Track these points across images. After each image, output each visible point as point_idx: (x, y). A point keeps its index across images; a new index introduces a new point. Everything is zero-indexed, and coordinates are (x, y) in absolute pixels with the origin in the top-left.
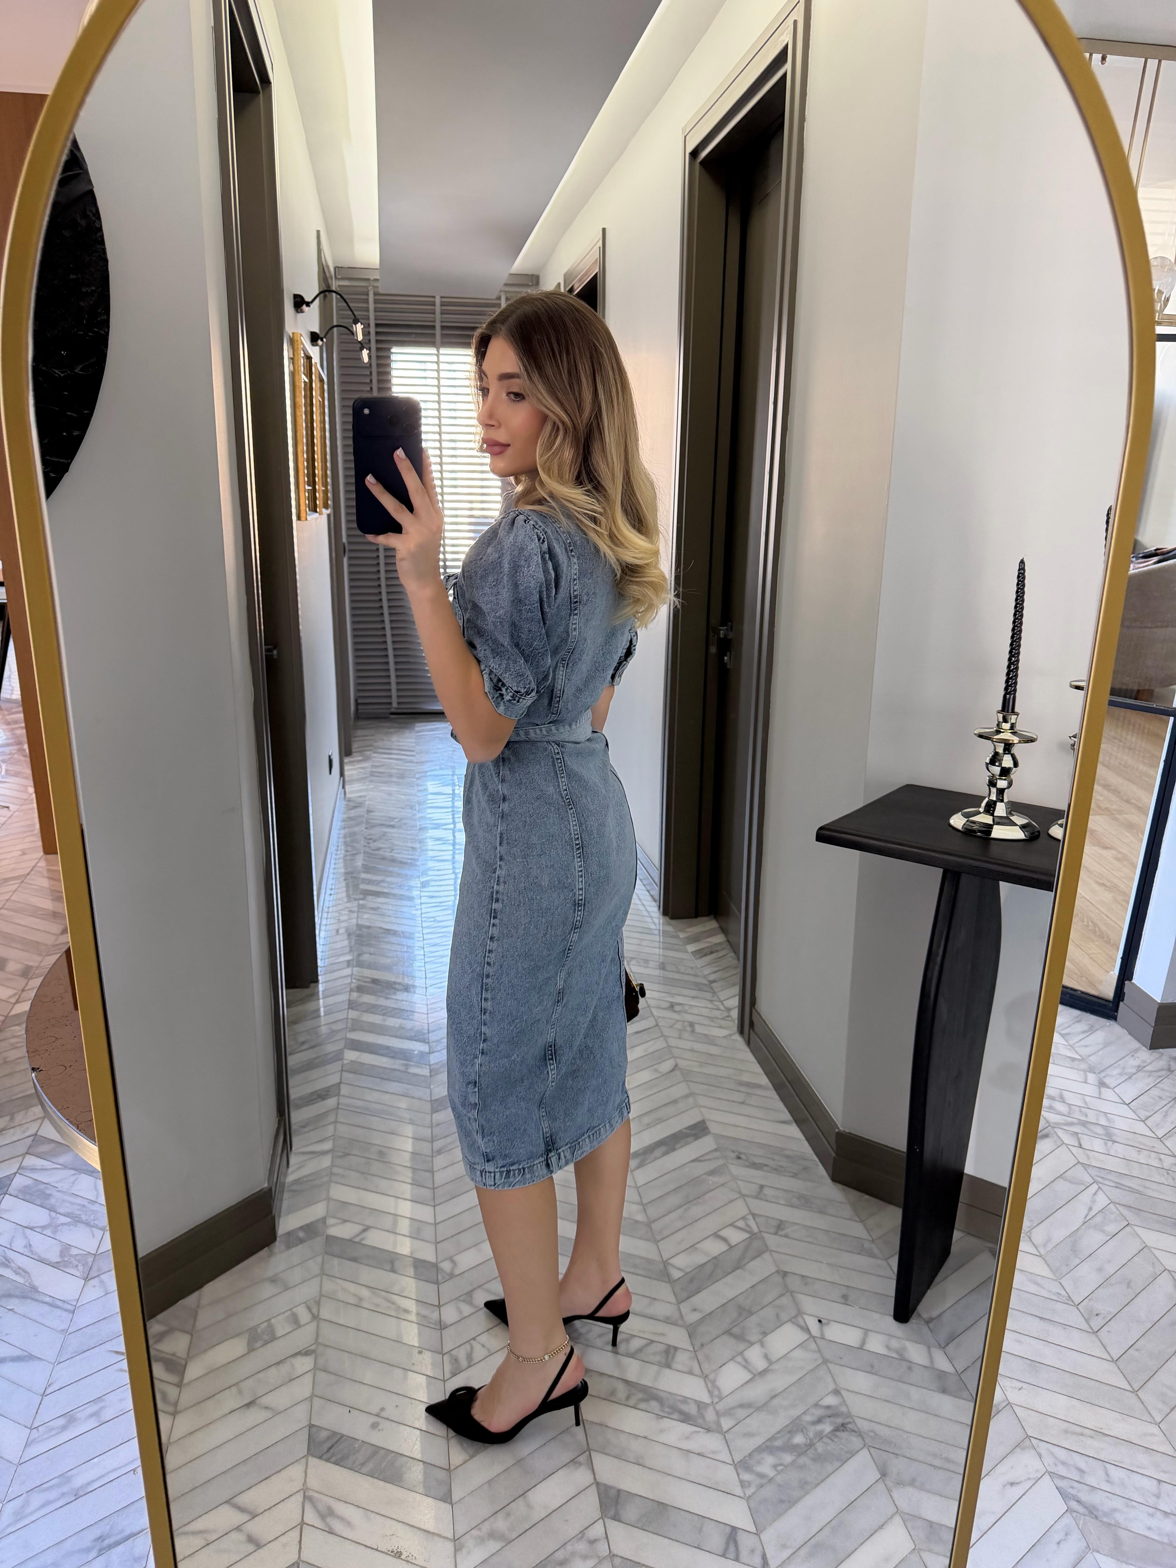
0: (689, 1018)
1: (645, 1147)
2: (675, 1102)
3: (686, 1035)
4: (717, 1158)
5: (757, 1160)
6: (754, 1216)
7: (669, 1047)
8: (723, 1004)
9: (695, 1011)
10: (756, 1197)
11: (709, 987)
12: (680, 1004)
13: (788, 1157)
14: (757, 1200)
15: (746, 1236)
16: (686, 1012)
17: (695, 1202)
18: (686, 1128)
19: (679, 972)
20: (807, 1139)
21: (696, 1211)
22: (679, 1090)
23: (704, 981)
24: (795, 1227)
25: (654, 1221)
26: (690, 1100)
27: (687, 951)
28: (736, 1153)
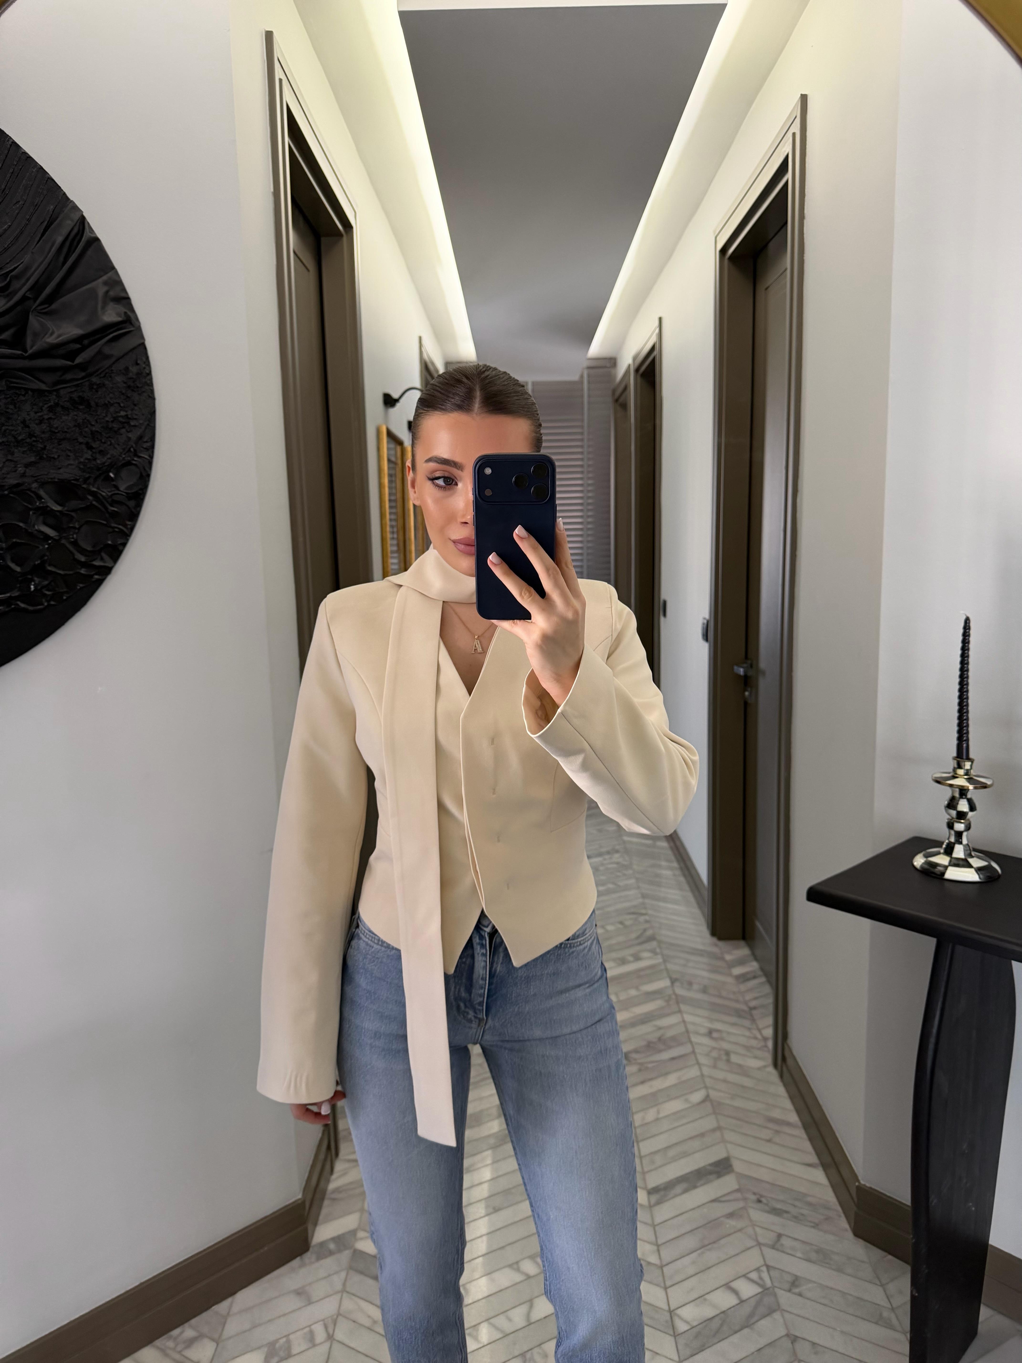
0: (725, 1046)
1: (667, 1182)
2: (702, 1135)
3: (721, 1065)
4: (736, 1200)
5: (778, 1206)
6: (768, 1267)
7: (702, 1075)
8: (761, 1034)
9: (732, 1039)
10: (773, 1247)
11: (748, 1014)
12: (718, 1031)
13: (810, 1204)
14: (774, 1251)
15: (760, 1290)
16: (722, 1039)
17: (710, 1246)
18: (709, 1165)
19: (720, 997)
20: (833, 1186)
21: (712, 1256)
22: (709, 1123)
23: (744, 1008)
24: (810, 1285)
25: (667, 1264)
26: (718, 1134)
27: (730, 975)
28: (758, 1196)
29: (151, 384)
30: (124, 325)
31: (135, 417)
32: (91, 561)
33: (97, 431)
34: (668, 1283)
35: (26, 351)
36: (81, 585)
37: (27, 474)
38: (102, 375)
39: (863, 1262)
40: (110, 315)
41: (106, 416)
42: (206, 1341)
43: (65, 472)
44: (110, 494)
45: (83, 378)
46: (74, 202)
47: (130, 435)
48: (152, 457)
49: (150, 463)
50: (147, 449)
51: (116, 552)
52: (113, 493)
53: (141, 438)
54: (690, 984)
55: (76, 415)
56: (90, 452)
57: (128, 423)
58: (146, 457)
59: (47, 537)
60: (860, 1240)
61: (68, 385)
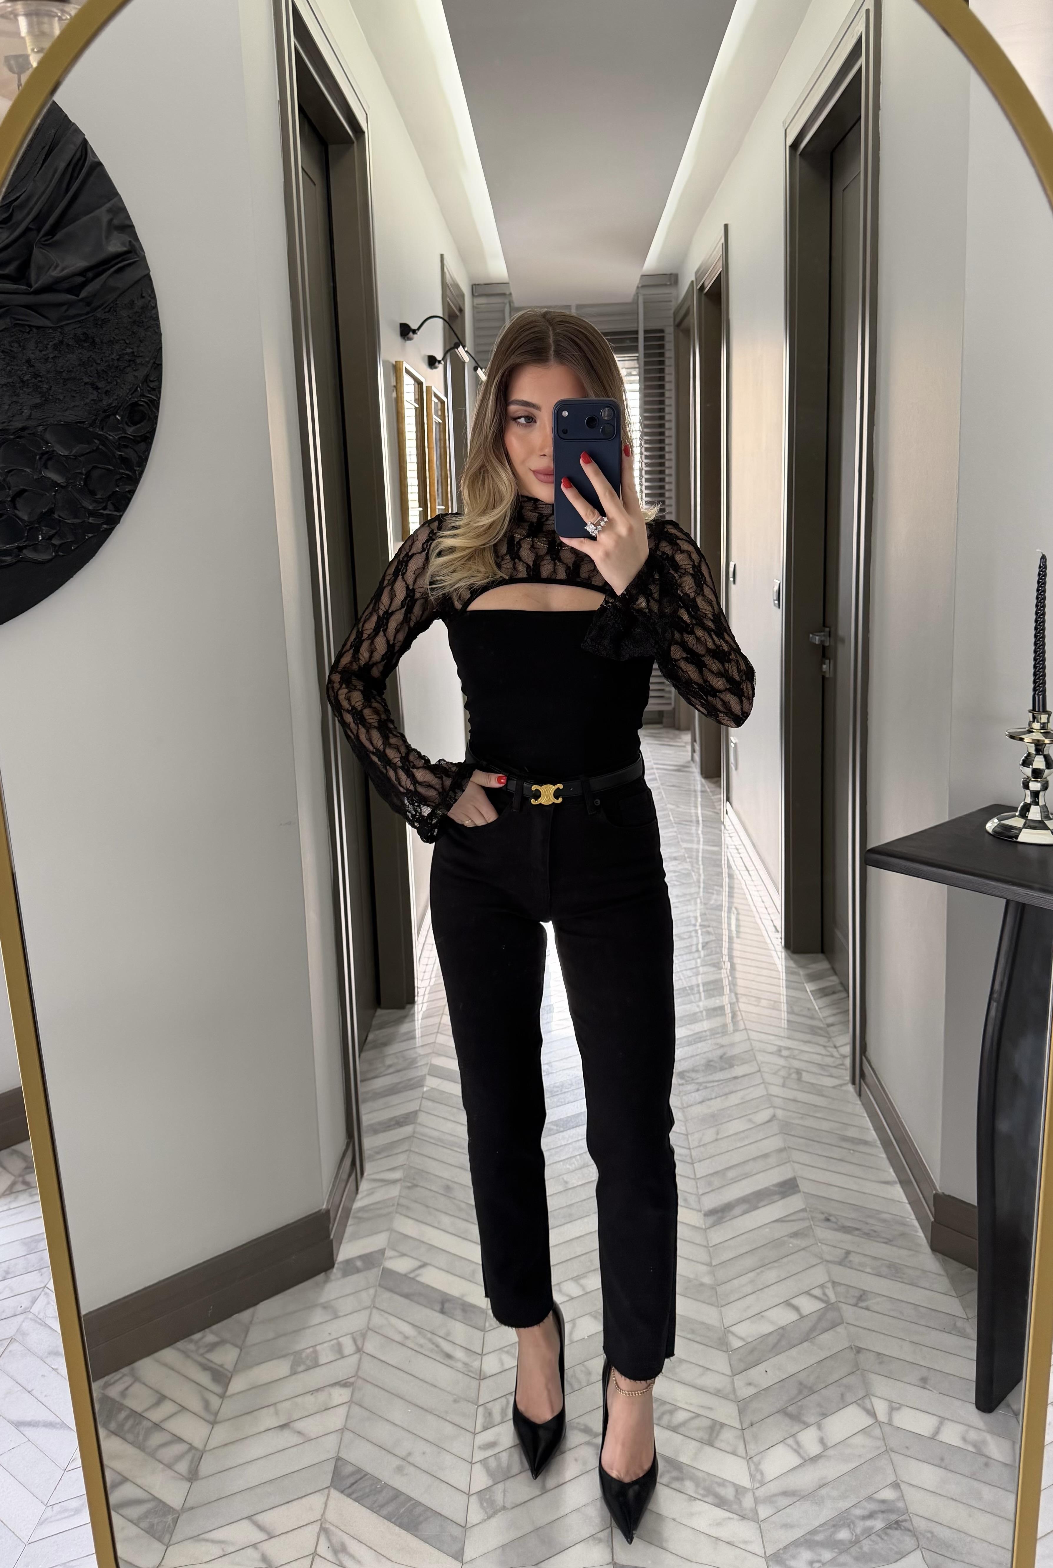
0: (797, 1064)
1: (724, 1204)
2: (766, 1156)
3: (791, 1084)
4: (802, 1219)
5: (849, 1224)
6: (834, 1283)
7: (769, 1095)
9: (807, 1057)
10: (840, 1263)
12: (790, 1049)
13: (883, 1221)
14: (840, 1267)
15: (823, 1305)
16: (794, 1057)
17: (769, 1266)
18: (774, 1185)
21: (770, 1275)
22: (775, 1143)
24: (879, 1299)
26: (785, 1154)
27: (806, 990)
28: (827, 1215)
29: (157, 319)
30: (128, 256)
31: (141, 354)
33: (103, 370)
35: (30, 286)
36: (90, 535)
37: (32, 417)
38: (107, 310)
39: (939, 1275)
40: (115, 246)
41: (112, 354)
42: (228, 1346)
43: (71, 415)
44: (116, 438)
45: (88, 313)
46: (78, 127)
47: (136, 374)
50: (153, 389)
51: (124, 502)
53: (147, 376)
56: (95, 393)
57: (134, 361)
58: (153, 397)
59: (54, 484)
60: (937, 1254)
61: (73, 321)
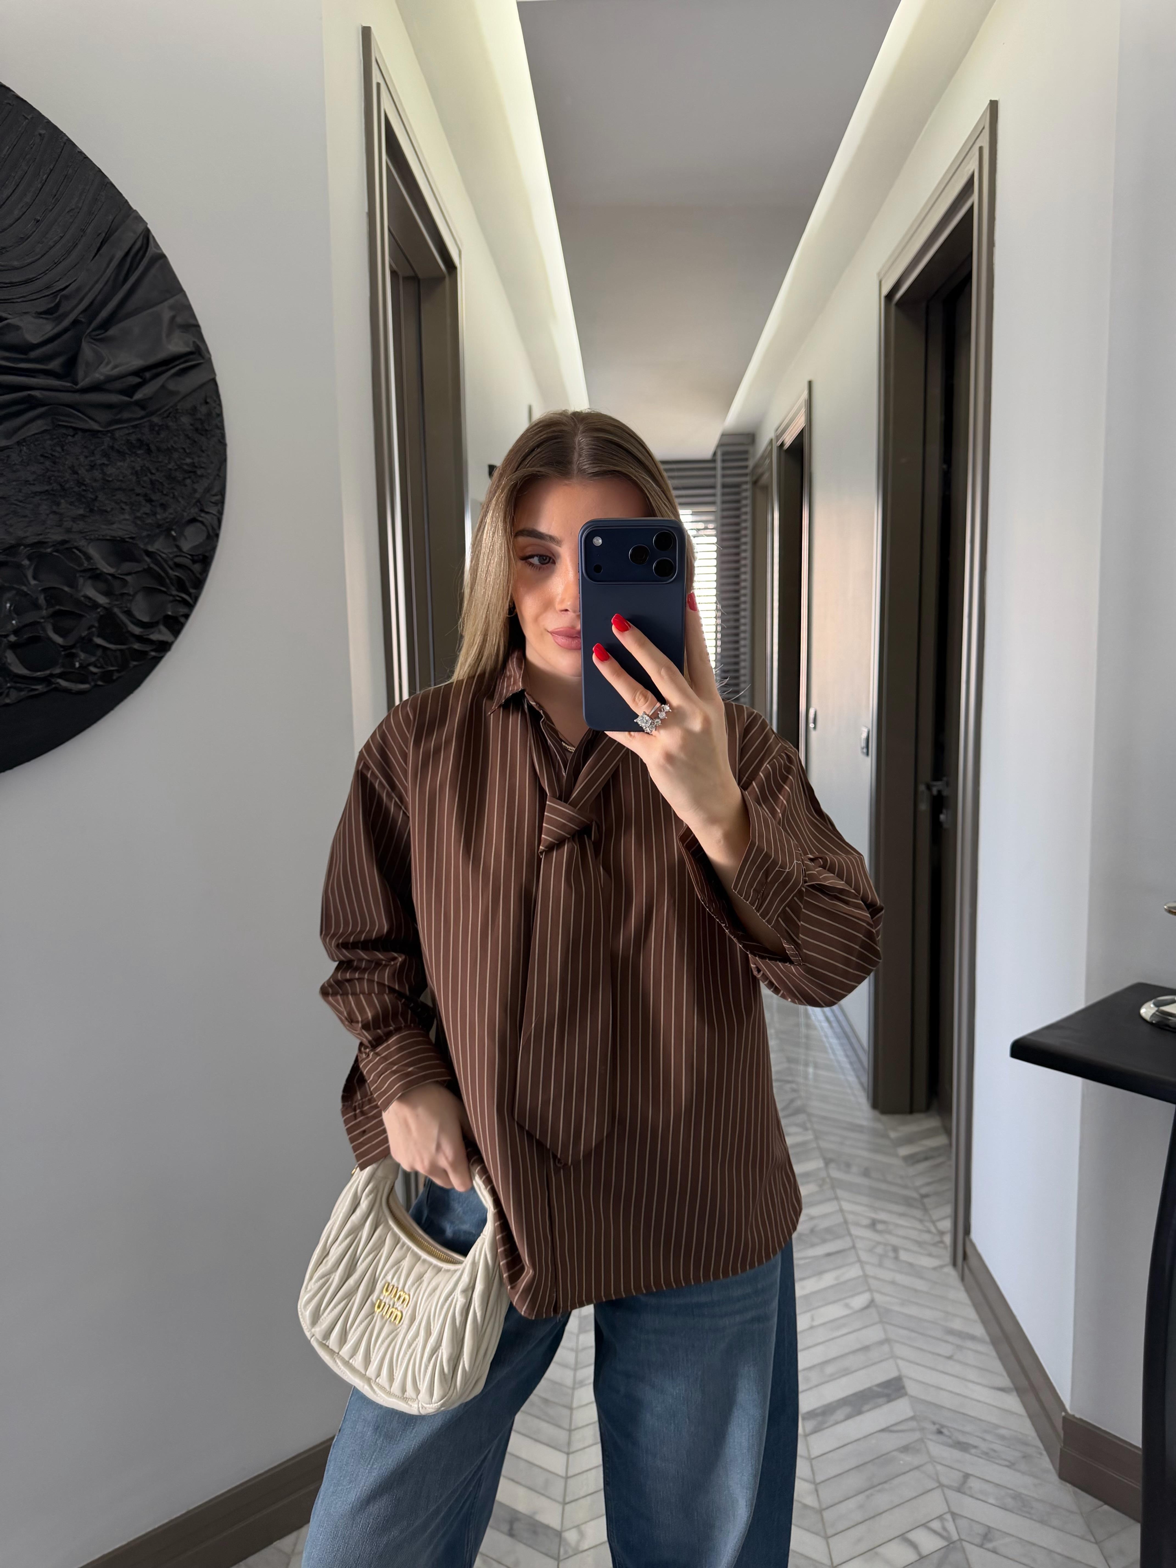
0: (894, 1241)
1: (825, 1406)
2: (866, 1348)
3: (888, 1263)
4: (912, 1430)
5: (962, 1438)
6: (954, 1515)
7: (865, 1276)
8: (936, 1227)
9: (901, 1232)
10: (959, 1490)
11: (920, 1202)
13: (1003, 1438)
14: (959, 1494)
15: (942, 1543)
16: (889, 1232)
17: (880, 1487)
18: (876, 1386)
19: (885, 1181)
20: (1031, 1417)
21: (882, 1500)
22: (874, 1334)
23: (915, 1195)
24: (1008, 1540)
25: (827, 1508)
26: (886, 1348)
27: (897, 1156)
28: (937, 1426)
29: (221, 427)
30: (191, 357)
31: (203, 465)
32: (148, 635)
33: (158, 481)
34: (830, 1532)
35: (76, 383)
36: (135, 663)
37: (74, 530)
38: (165, 415)
39: (1072, 1512)
40: (176, 345)
41: (169, 463)
43: (120, 529)
44: (171, 556)
45: (142, 418)
46: (137, 212)
47: (196, 486)
48: (221, 513)
49: (220, 521)
50: (216, 504)
51: (176, 625)
52: (175, 554)
53: (208, 490)
54: (848, 1165)
55: (133, 461)
56: (148, 505)
57: (195, 472)
58: (215, 513)
59: (96, 605)
60: (1068, 1485)
61: (125, 425)
